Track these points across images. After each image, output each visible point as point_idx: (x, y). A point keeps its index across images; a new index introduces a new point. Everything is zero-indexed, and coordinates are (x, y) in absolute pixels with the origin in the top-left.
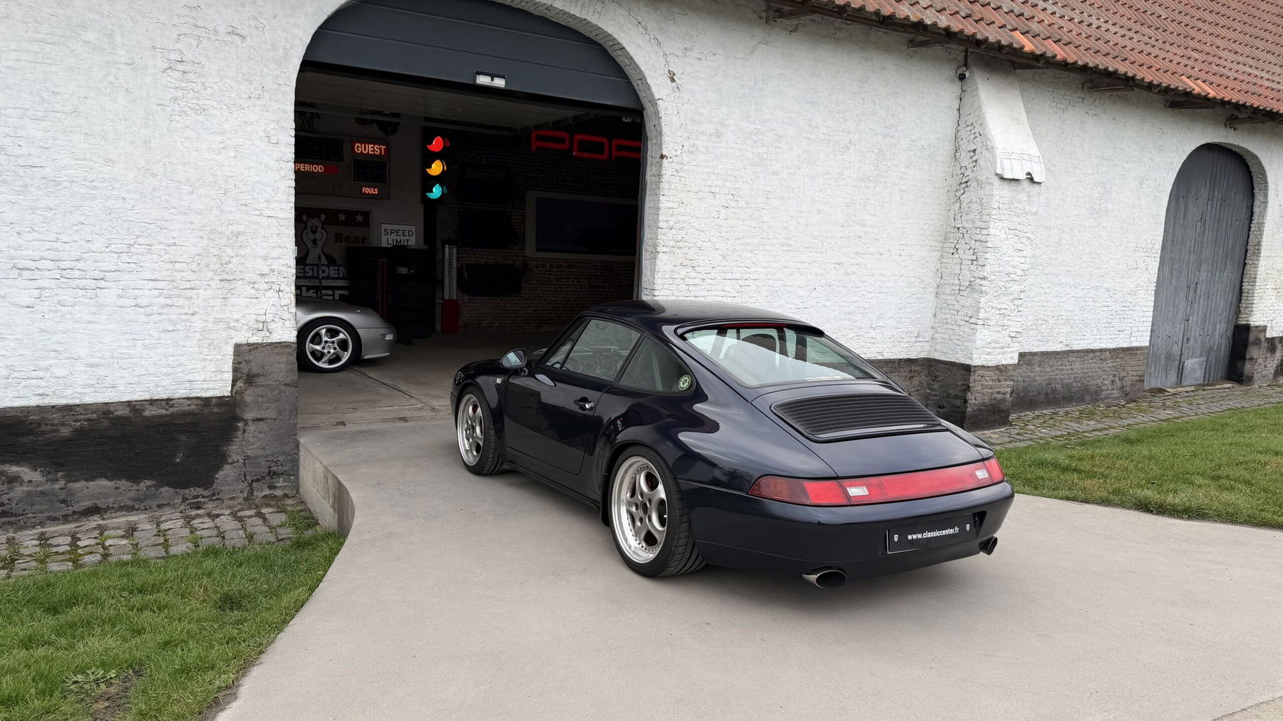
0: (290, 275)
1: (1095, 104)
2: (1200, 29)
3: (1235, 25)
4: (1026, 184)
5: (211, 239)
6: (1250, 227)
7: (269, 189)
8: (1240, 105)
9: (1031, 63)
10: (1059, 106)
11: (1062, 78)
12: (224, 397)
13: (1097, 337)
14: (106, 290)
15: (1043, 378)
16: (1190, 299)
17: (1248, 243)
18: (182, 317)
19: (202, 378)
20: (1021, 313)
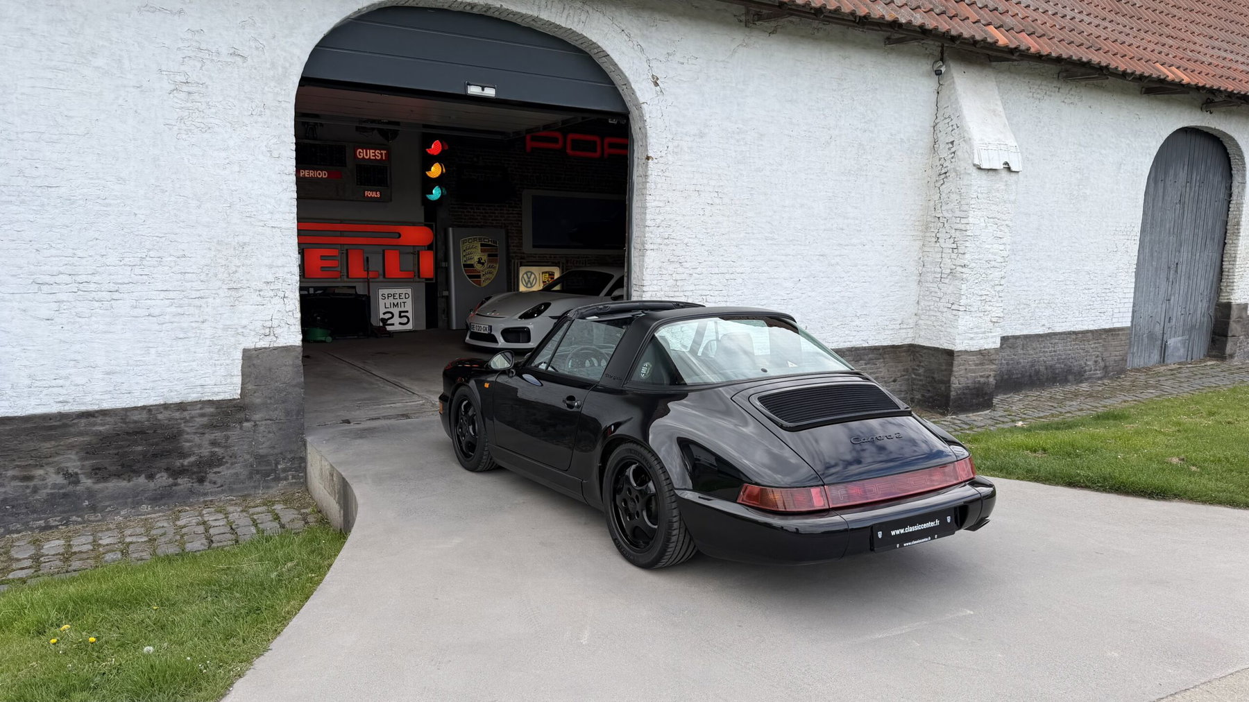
0: (294, 282)
1: (1072, 92)
2: (1175, 16)
3: (1210, 10)
4: (1004, 174)
5: (219, 251)
6: (1229, 208)
7: (273, 201)
8: (1214, 90)
9: (1006, 56)
10: (1035, 95)
11: (1037, 69)
12: (234, 399)
13: (1079, 319)
14: (118, 302)
15: (1026, 361)
16: (1171, 280)
17: (1227, 223)
18: (193, 324)
19: (213, 383)
20: (1002, 299)
